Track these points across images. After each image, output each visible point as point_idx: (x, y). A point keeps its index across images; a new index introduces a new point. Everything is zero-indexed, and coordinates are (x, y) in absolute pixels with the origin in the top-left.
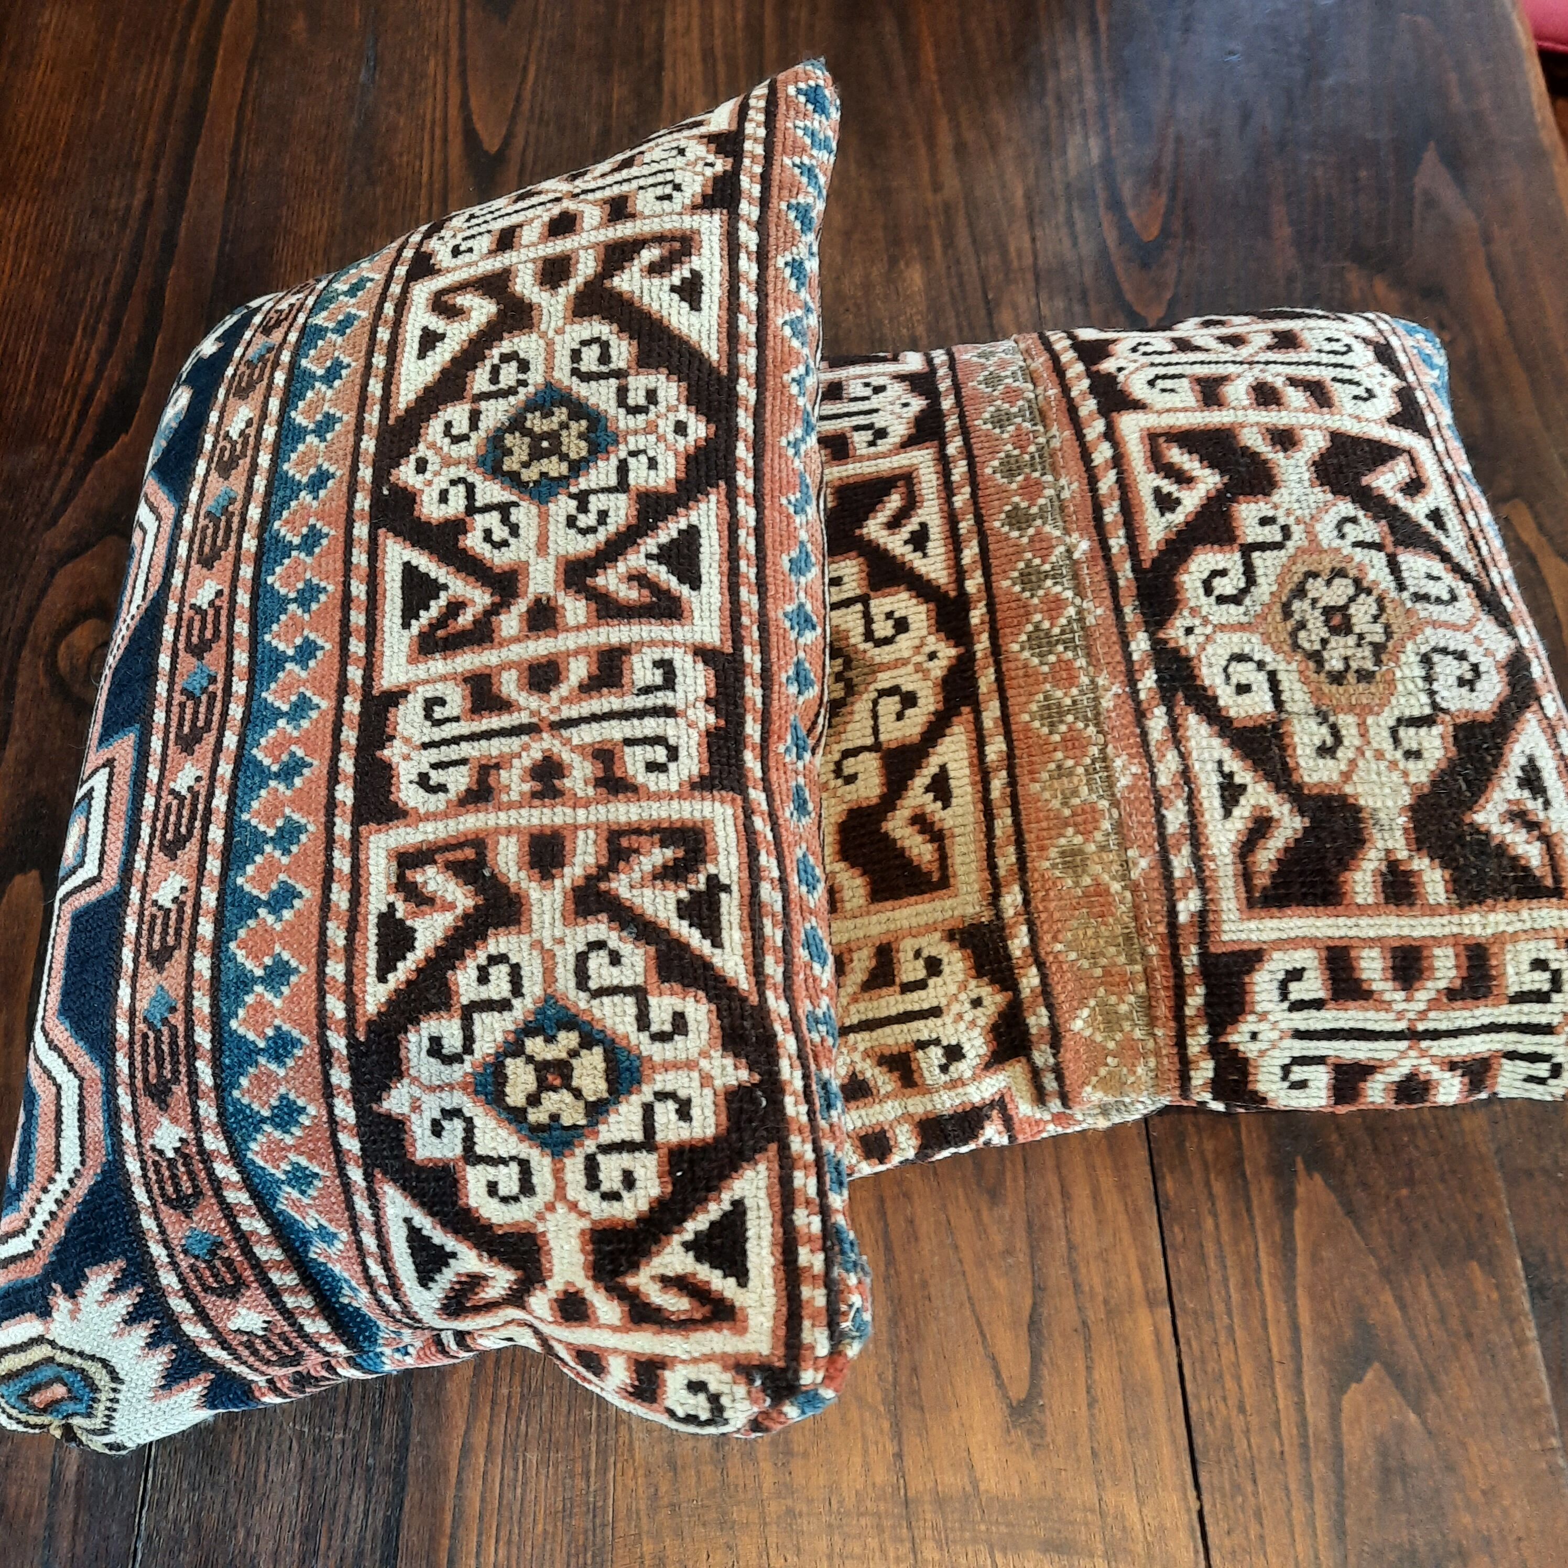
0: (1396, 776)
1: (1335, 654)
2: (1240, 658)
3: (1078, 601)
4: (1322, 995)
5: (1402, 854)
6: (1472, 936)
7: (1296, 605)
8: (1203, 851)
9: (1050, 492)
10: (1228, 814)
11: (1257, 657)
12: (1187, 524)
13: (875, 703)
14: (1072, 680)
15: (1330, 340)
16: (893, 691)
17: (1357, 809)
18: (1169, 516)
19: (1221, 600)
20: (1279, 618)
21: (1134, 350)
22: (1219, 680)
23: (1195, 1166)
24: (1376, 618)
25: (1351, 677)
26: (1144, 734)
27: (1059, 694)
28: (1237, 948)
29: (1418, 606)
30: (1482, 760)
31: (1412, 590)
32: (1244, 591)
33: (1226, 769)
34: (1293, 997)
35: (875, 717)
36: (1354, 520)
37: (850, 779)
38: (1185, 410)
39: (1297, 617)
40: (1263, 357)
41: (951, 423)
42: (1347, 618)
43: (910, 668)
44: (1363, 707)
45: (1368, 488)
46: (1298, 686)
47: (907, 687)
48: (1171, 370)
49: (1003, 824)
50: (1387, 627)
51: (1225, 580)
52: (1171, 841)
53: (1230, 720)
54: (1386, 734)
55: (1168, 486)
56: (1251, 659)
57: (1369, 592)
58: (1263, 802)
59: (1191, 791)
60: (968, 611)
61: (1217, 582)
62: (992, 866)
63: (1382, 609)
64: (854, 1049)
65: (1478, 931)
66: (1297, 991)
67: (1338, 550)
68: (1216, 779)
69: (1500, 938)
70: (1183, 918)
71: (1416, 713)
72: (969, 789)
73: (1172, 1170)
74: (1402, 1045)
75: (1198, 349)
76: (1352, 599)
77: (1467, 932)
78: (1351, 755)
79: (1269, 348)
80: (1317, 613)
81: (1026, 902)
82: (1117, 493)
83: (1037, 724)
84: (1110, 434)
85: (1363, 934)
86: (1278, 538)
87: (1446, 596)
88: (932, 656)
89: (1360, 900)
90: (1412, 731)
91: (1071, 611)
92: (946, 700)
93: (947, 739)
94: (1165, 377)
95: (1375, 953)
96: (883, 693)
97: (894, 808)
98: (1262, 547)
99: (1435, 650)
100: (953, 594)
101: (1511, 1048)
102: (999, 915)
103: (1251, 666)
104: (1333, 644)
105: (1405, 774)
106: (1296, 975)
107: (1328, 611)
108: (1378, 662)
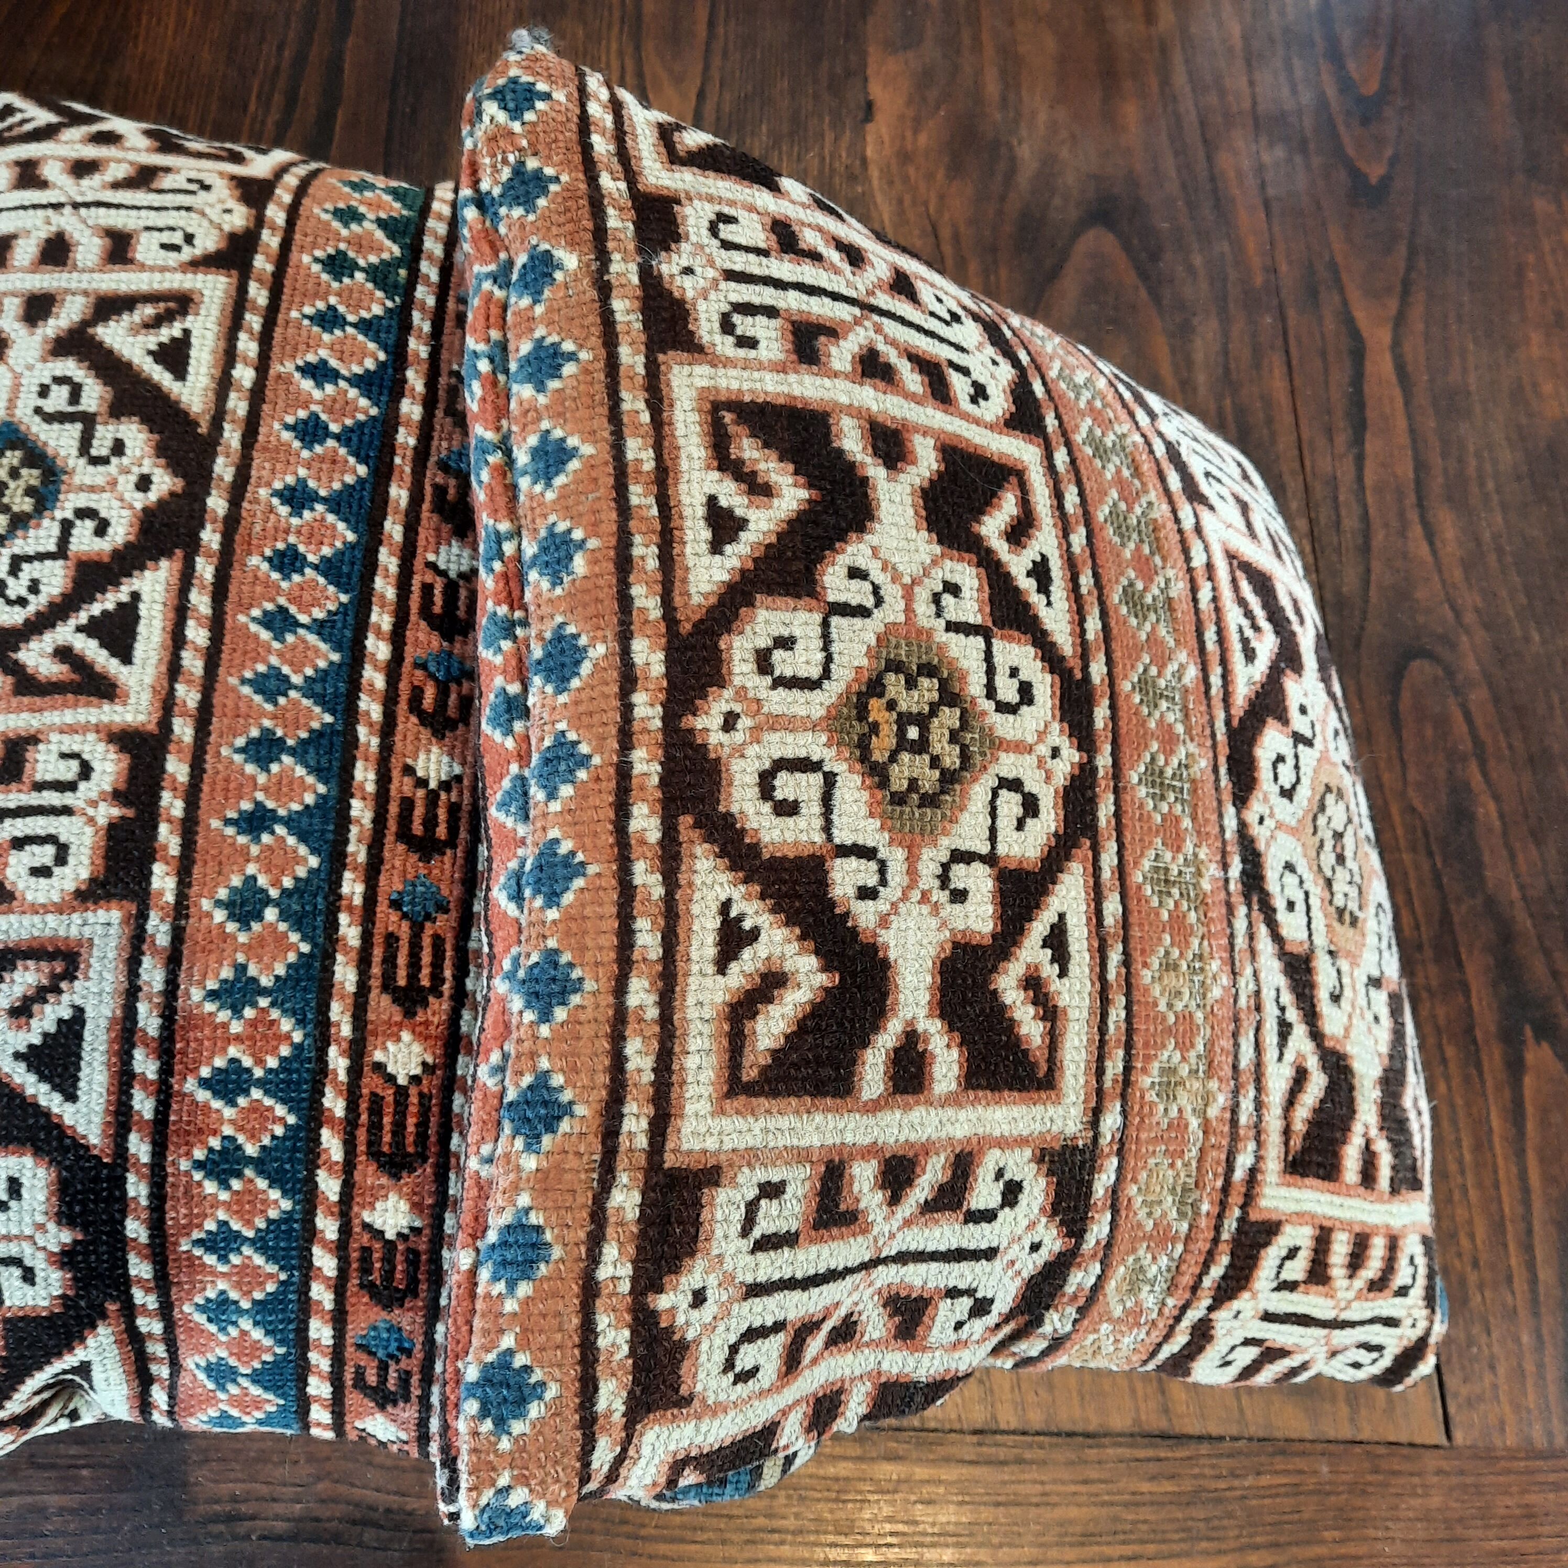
0: (1371, 1043)
1: (1339, 887)
2: (1290, 867)
3: (1187, 741)
4: (1299, 1276)
5: (1373, 1131)
6: (1393, 1227)
7: (1320, 820)
8: (1262, 1097)
10: (1281, 1056)
11: (1300, 871)
12: (1261, 685)
14: (1179, 843)
16: (1016, 785)
17: (1352, 1073)
18: (1250, 668)
19: (1282, 792)
20: (1311, 830)
22: (1278, 888)
25: (1347, 918)
26: (1232, 936)
27: (1168, 856)
28: (1266, 1217)
32: (1294, 788)
33: (1282, 1000)
34: (1281, 1276)
39: (1320, 834)
41: (1050, 420)
42: (1343, 848)
43: (1033, 760)
44: (1352, 954)
46: (1320, 915)
47: (1029, 786)
49: (1117, 1016)
51: (1284, 769)
52: (1242, 1078)
53: (1283, 940)
54: (1364, 991)
55: (1246, 628)
56: (1297, 872)
57: (1351, 822)
58: (1301, 1047)
59: (1259, 1021)
60: (1091, 706)
61: (1280, 768)
62: (1100, 1071)
65: (1396, 1222)
66: (1286, 1270)
67: (1337, 766)
68: (1275, 1010)
70: (1237, 1175)
71: (1374, 972)
72: (1087, 956)
76: (1345, 828)
77: (1392, 1222)
78: (1347, 1007)
80: (1330, 834)
81: (1124, 1128)
82: (1213, 615)
83: (1148, 889)
84: (1200, 531)
85: (1343, 1216)
86: (1310, 734)
88: (1055, 753)
89: (1348, 1178)
90: (1374, 992)
91: (1182, 752)
92: (1067, 821)
93: (1067, 878)
95: (1346, 1238)
96: (1003, 783)
97: (1007, 958)
98: (1303, 740)
100: (1077, 674)
102: (1095, 1140)
103: (1297, 880)
104: (1338, 874)
105: (1375, 1041)
106: (1293, 1253)
107: (1335, 836)
108: (1360, 907)
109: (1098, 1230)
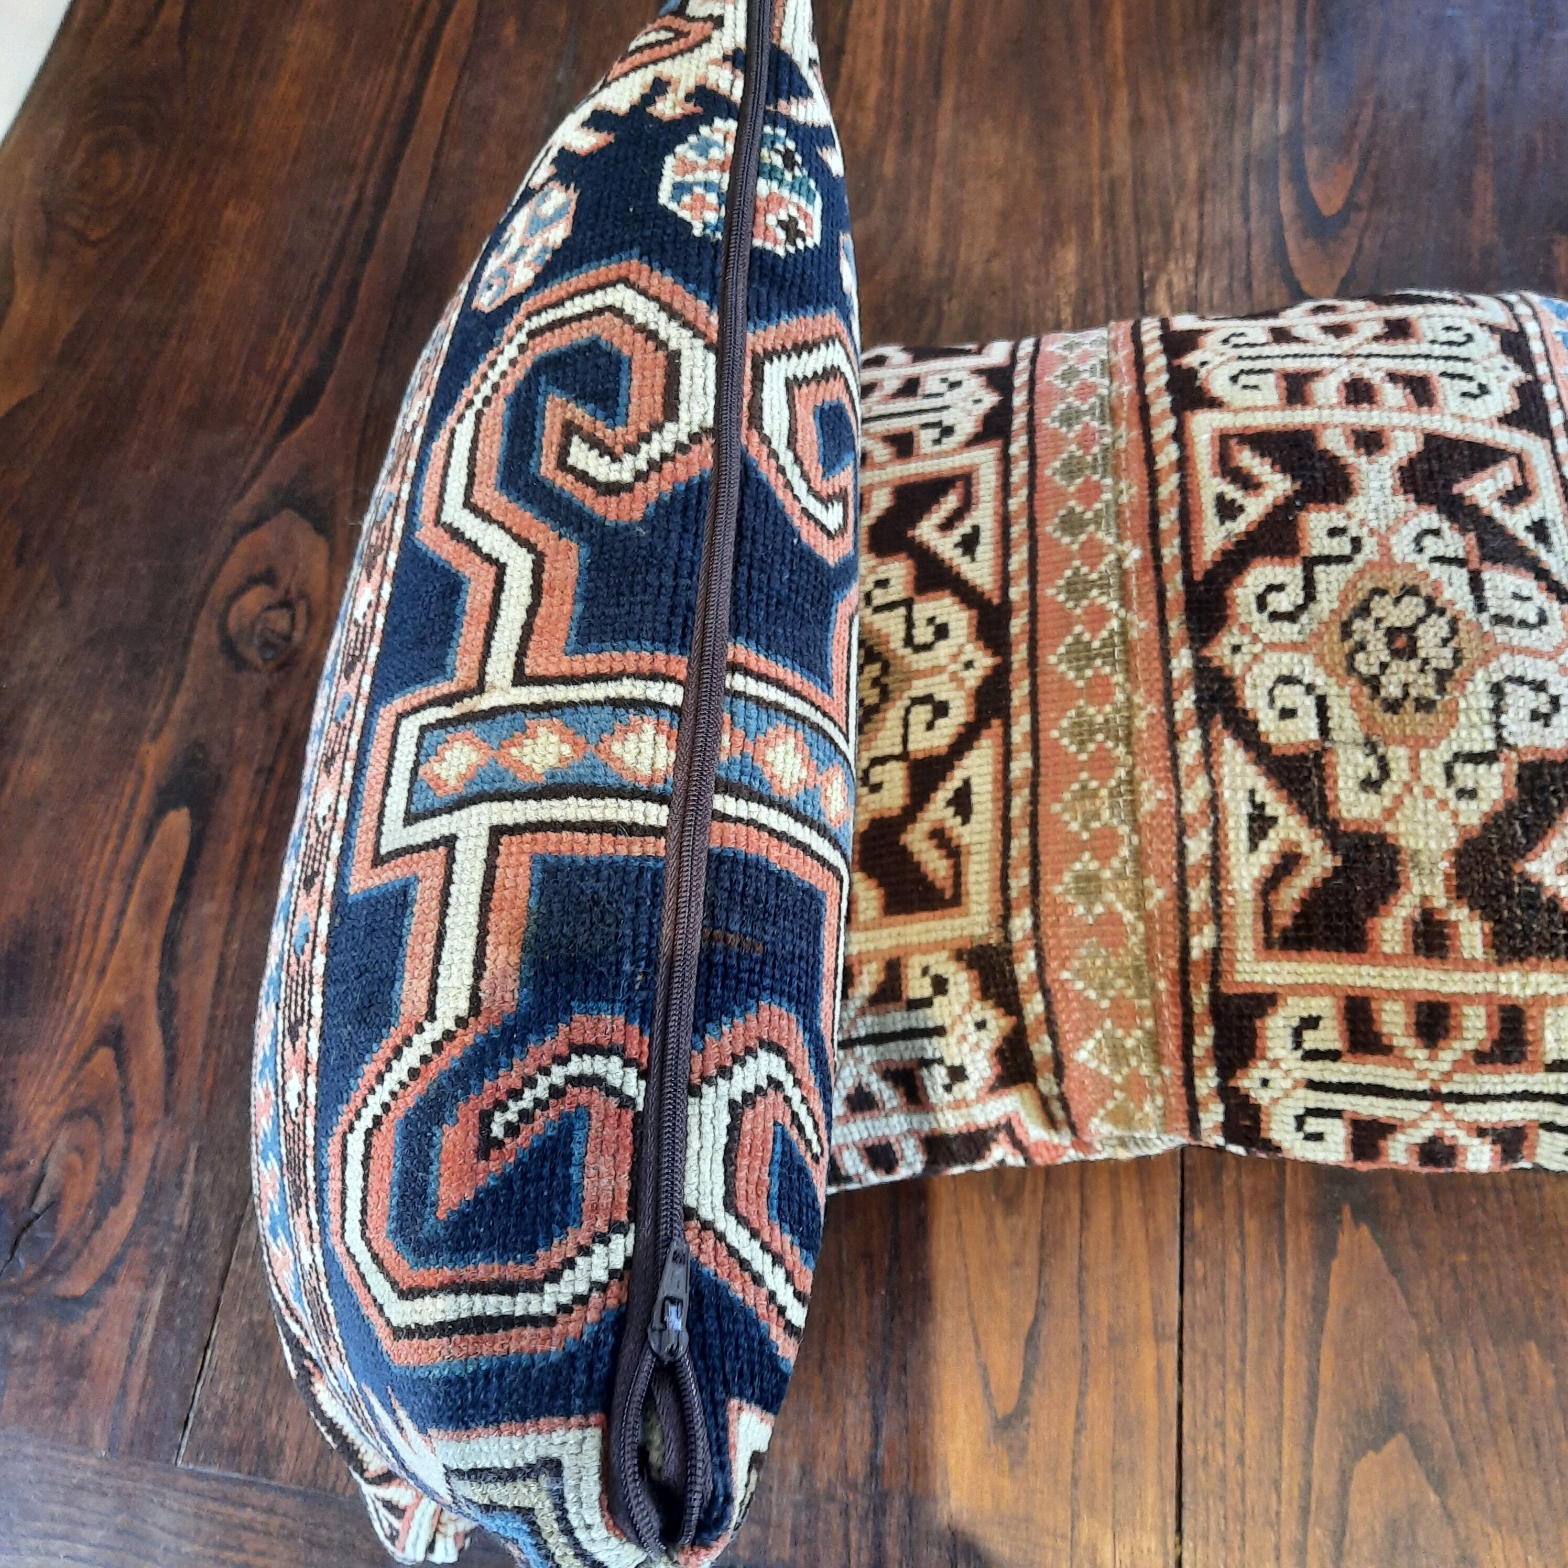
0: (1445, 817)
1: (1394, 679)
2: (1288, 680)
3: (1122, 613)
4: (1338, 1045)
5: (1440, 902)
6: (1507, 996)
7: (1357, 624)
8: (1222, 886)
9: (1107, 496)
10: (1254, 847)
11: (1306, 680)
12: (1247, 533)
13: (908, 711)
14: (1107, 696)
15: (1448, 329)
16: (927, 699)
17: (1396, 850)
18: (1229, 524)
19: (1275, 616)
20: (1336, 638)
21: (1226, 341)
22: (1263, 702)
23: (1230, 1200)
24: (1445, 642)
25: (1409, 705)
26: (1175, 757)
27: (1091, 710)
28: (1249, 990)
29: (1498, 629)
30: (1546, 802)
31: (1493, 611)
32: (1302, 608)
33: (1258, 799)
34: (1307, 1046)
35: (906, 725)
36: (1436, 533)
37: (876, 788)
38: (1266, 408)
39: (1357, 637)
40: (1365, 350)
41: (1019, 420)
42: (1413, 641)
43: (945, 677)
44: (1417, 738)
45: (1461, 497)
46: (1348, 713)
47: (940, 696)
48: (1259, 365)
49: (1020, 843)
50: (1457, 651)
51: (1282, 595)
52: (1190, 873)
53: (1269, 747)
54: (1439, 769)
55: (1232, 492)
56: (1300, 682)
57: (1442, 612)
58: (1293, 836)
59: (1217, 820)
60: (1009, 619)
61: (1272, 598)
62: (1005, 888)
63: (1454, 631)
64: (860, 1060)
65: (1516, 990)
66: (1311, 1040)
67: (1413, 565)
68: (1246, 808)
69: (1540, 1000)
70: (1196, 954)
71: (1477, 748)
72: (990, 805)
73: (1202, 1204)
74: (1425, 1106)
75: (1297, 340)
76: (1421, 620)
77: (1503, 991)
78: (1397, 790)
79: (1377, 338)
80: (1380, 634)
81: (1036, 926)
82: (1177, 498)
83: (1065, 741)
84: (1180, 436)
85: (1385, 985)
86: (1347, 550)
87: (1533, 619)
88: (969, 665)
89: (1387, 949)
90: (1469, 767)
91: (1114, 624)
92: (978, 712)
93: (974, 753)
94: (1250, 372)
95: (1398, 1007)
96: (916, 701)
97: (914, 820)
98: (1327, 560)
99: (1509, 679)
100: (996, 601)
101: (1547, 1118)
102: (1007, 938)
103: (1299, 689)
104: (1394, 667)
105: (1455, 814)
106: (1311, 1023)
107: (1392, 633)
108: (1441, 690)
109: (1034, 1007)
